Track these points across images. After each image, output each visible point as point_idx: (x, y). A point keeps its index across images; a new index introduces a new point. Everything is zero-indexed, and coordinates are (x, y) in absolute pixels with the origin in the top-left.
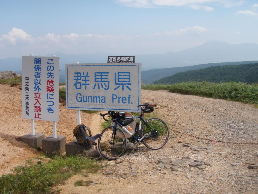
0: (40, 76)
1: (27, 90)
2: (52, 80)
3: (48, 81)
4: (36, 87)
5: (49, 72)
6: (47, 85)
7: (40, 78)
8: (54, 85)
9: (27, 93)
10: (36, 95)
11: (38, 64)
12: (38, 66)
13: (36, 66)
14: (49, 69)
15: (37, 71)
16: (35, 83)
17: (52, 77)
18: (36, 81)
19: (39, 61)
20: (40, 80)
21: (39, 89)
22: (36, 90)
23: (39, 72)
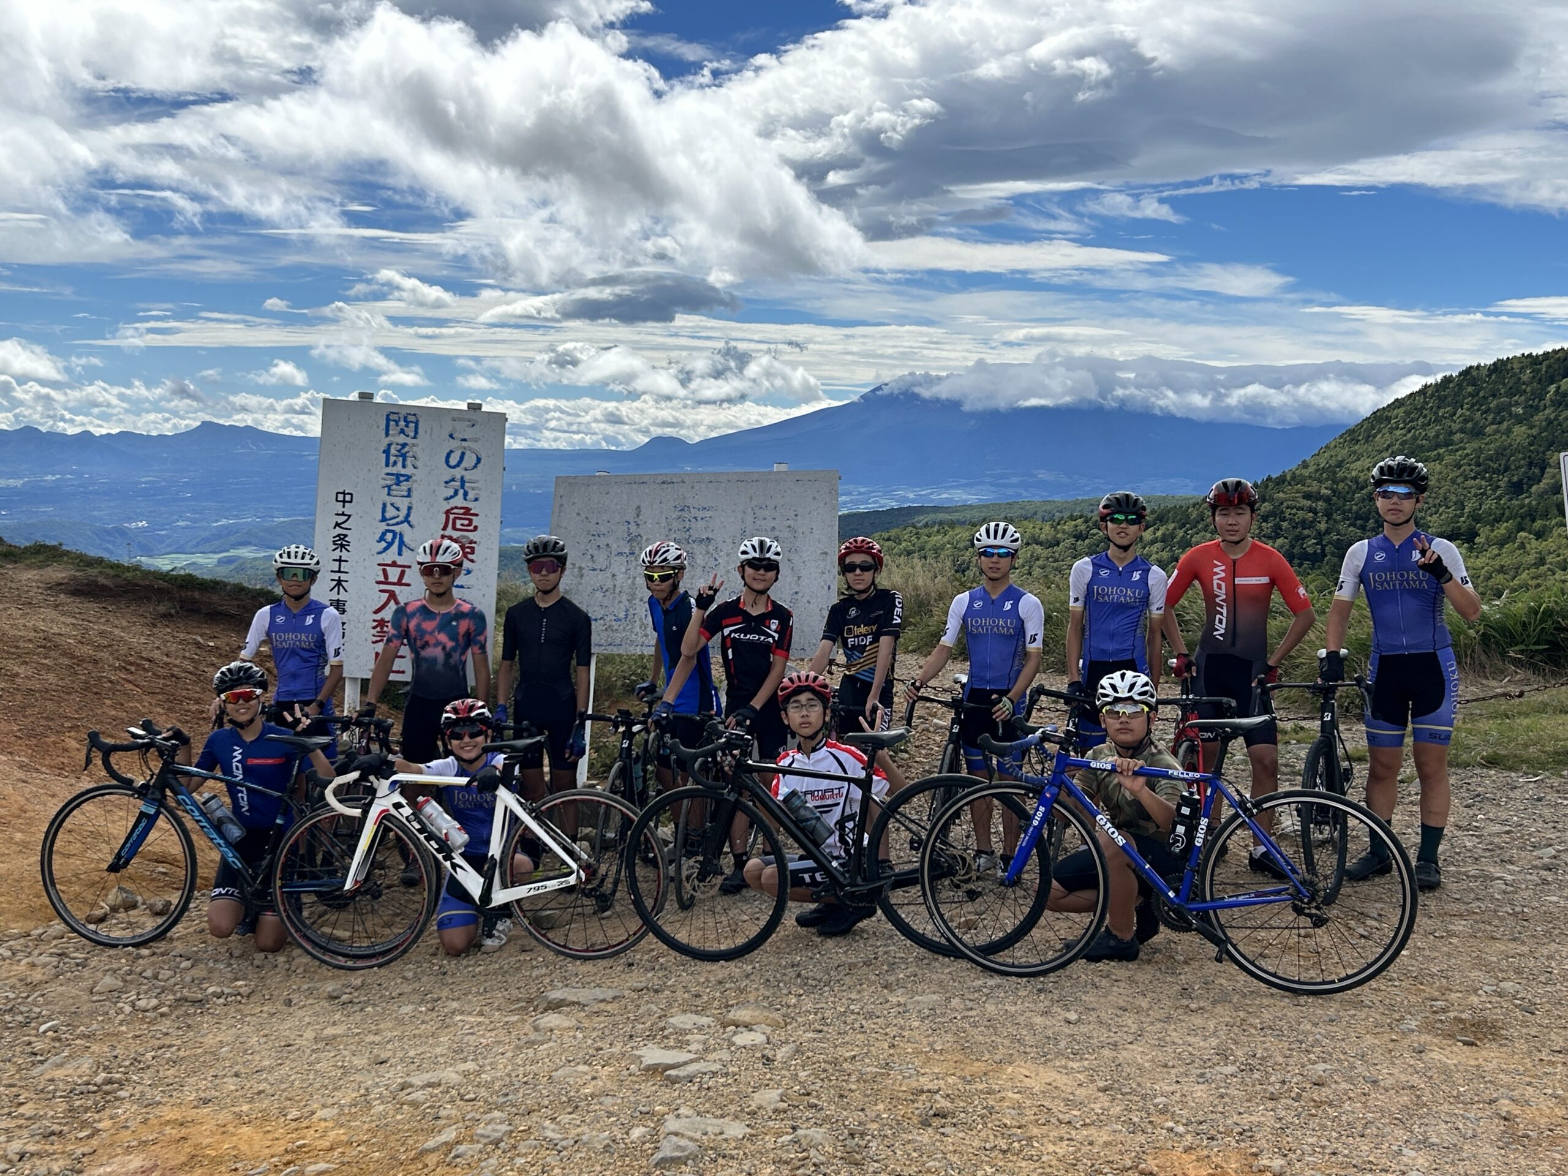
0: (409, 490)
1: (341, 546)
2: (467, 511)
3: (448, 512)
4: (389, 537)
5: (458, 473)
6: (444, 529)
7: (409, 496)
8: (476, 528)
9: (340, 560)
10: (385, 571)
11: (402, 439)
12: (403, 445)
13: (389, 445)
14: (453, 461)
15: (398, 469)
16: (384, 519)
17: (471, 496)
18: (389, 508)
19: (407, 423)
20: (410, 508)
21: (402, 543)
22: (386, 549)
23: (409, 470)
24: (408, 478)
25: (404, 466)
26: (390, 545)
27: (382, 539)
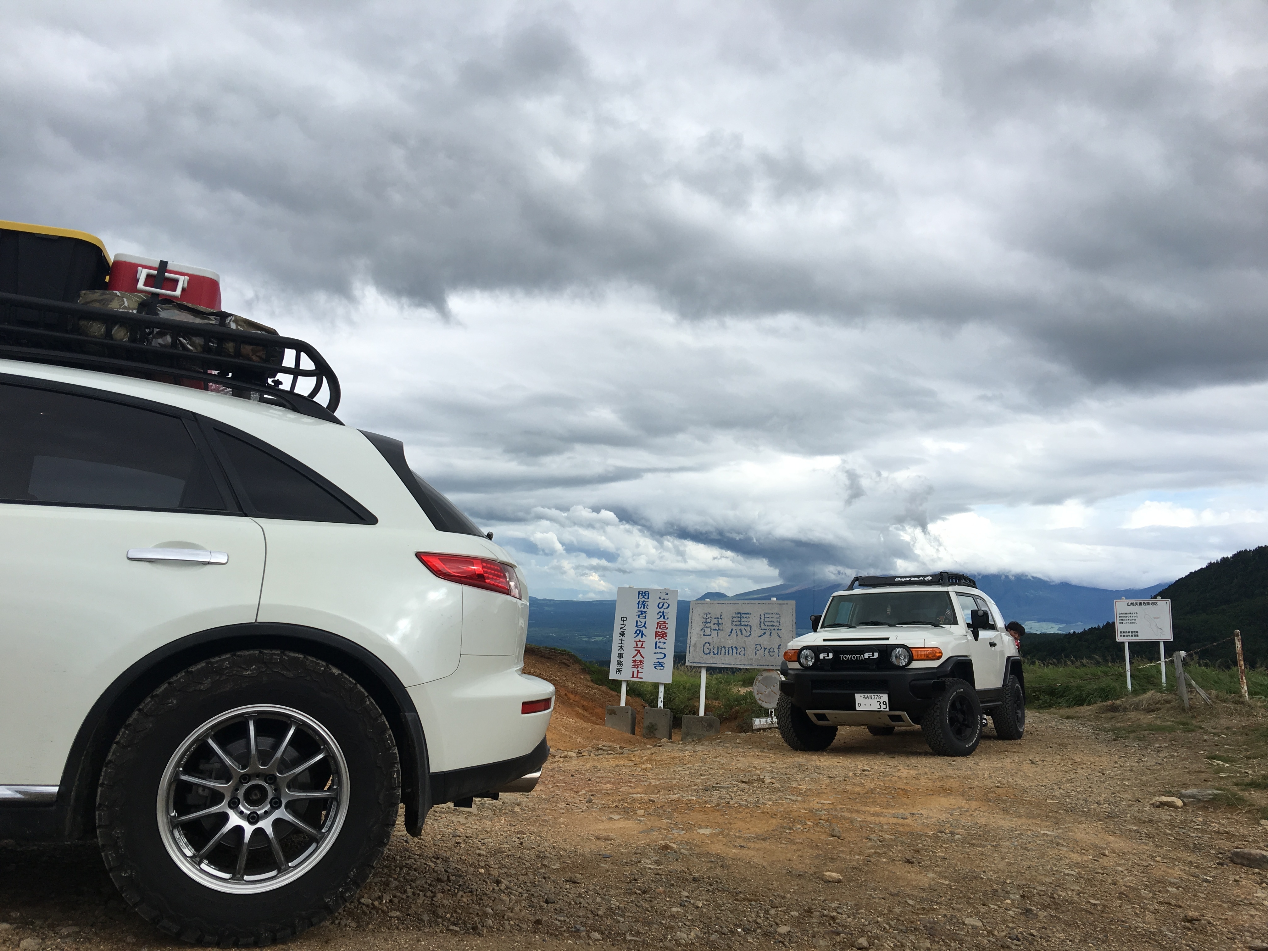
0: (646, 616)
1: (623, 635)
2: (665, 622)
3: (658, 623)
4: (638, 632)
5: (662, 610)
6: (657, 628)
7: (645, 618)
8: (667, 628)
9: (622, 640)
10: (636, 643)
11: (644, 599)
12: (644, 601)
13: (639, 601)
14: (660, 606)
15: (642, 609)
16: (637, 626)
17: (666, 618)
18: (639, 622)
19: (645, 595)
20: (645, 622)
21: (643, 634)
22: (637, 636)
23: (645, 610)
24: (645, 612)
25: (644, 608)
26: (638, 634)
27: (636, 632)
